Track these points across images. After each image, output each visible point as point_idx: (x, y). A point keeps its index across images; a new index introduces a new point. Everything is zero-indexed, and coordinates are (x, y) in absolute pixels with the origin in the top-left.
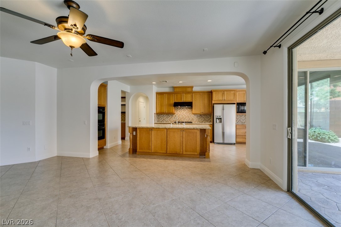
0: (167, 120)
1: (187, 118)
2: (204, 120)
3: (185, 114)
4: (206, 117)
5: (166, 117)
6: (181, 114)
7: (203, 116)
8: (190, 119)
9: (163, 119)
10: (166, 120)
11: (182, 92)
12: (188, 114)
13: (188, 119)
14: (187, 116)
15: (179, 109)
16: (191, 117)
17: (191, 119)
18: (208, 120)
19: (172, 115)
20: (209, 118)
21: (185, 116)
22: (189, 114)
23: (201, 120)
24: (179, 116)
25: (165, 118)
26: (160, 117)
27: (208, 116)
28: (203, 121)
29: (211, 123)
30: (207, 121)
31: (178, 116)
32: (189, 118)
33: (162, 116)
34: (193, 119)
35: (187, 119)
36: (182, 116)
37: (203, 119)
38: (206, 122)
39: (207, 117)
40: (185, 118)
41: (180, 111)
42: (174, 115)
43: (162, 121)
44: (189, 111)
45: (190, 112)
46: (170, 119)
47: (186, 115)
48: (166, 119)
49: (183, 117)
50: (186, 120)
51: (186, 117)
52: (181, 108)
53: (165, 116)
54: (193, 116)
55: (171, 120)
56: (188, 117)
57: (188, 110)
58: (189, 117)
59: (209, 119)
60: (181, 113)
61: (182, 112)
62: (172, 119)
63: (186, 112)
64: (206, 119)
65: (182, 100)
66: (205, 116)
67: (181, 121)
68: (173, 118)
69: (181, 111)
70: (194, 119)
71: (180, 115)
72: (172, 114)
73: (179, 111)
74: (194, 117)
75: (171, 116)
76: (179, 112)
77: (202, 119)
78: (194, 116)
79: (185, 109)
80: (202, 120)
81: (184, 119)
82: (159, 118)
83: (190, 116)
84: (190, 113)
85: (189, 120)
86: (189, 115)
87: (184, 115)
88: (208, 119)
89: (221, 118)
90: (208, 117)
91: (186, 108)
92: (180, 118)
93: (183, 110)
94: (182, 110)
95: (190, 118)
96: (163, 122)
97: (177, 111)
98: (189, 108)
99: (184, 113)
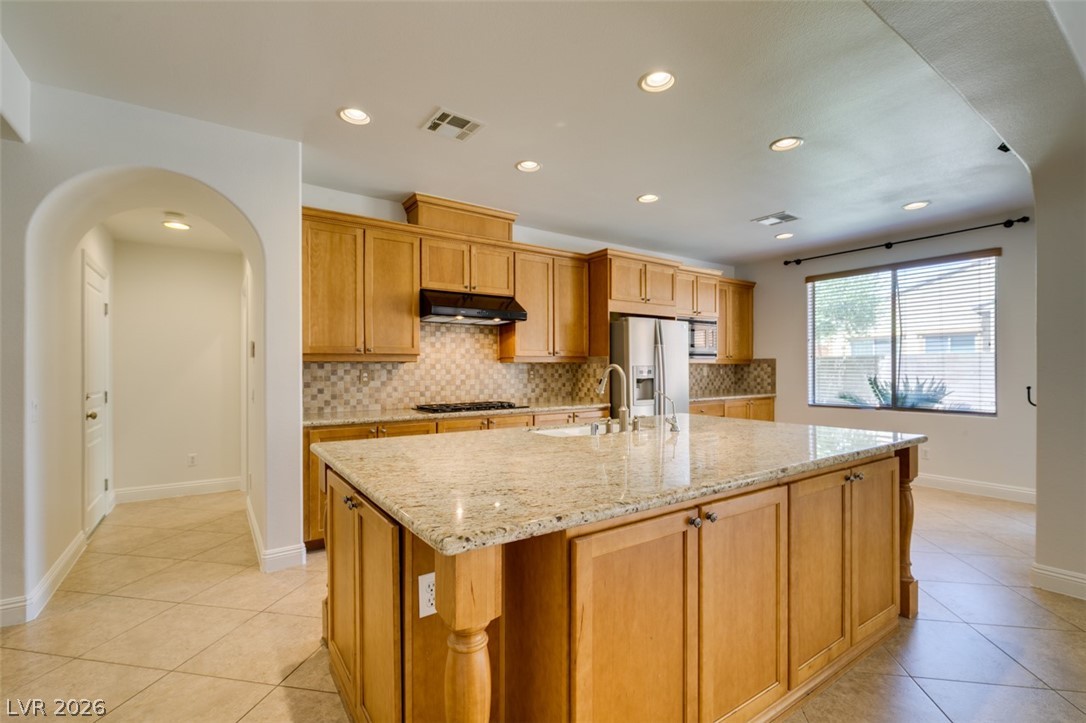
0: (359, 396)
2: (545, 390)
3: (463, 362)
4: (553, 375)
5: (348, 378)
6: (438, 361)
7: (542, 371)
8: (486, 386)
9: (327, 396)
10: (354, 396)
11: (464, 237)
12: (477, 362)
13: (477, 387)
14: (473, 372)
15: (433, 334)
16: (491, 377)
17: (491, 386)
18: (560, 389)
19: (389, 367)
20: (563, 380)
21: (463, 372)
22: (482, 362)
23: (533, 391)
24: (433, 372)
25: (341, 385)
27: (560, 372)
28: (541, 395)
29: (602, 406)
30: (557, 395)
31: (428, 372)
32: (482, 382)
33: (320, 373)
34: (500, 386)
35: (472, 387)
36: (448, 372)
37: (542, 386)
38: (552, 399)
39: (556, 376)
40: (463, 382)
41: (438, 345)
42: (404, 368)
43: (321, 409)
44: (482, 346)
45: (487, 351)
46: (378, 390)
47: (468, 367)
48: (353, 389)
49: (454, 377)
50: (468, 392)
52: (443, 329)
53: (341, 372)
54: (499, 372)
55: (383, 395)
56: (477, 376)
57: (478, 340)
58: (482, 376)
59: (564, 385)
60: (442, 355)
61: (448, 350)
62: (389, 389)
63: (467, 351)
64: (553, 385)
65: (467, 283)
66: (550, 371)
67: (442, 399)
68: (395, 383)
69: (443, 345)
70: (504, 387)
71: (433, 367)
72: (393, 359)
73: (433, 345)
74: (504, 376)
75: (384, 377)
77: (537, 386)
78: (504, 371)
79: (463, 335)
80: (537, 390)
81: (458, 387)
83: (486, 372)
84: (486, 356)
85: (482, 392)
86: (482, 367)
87: (458, 366)
88: (560, 385)
89: (652, 380)
90: (560, 376)
91: (467, 331)
92: (438, 384)
93: (453, 341)
94: (448, 340)
95: (486, 381)
96: (327, 410)
98: (482, 332)
99: (458, 357)
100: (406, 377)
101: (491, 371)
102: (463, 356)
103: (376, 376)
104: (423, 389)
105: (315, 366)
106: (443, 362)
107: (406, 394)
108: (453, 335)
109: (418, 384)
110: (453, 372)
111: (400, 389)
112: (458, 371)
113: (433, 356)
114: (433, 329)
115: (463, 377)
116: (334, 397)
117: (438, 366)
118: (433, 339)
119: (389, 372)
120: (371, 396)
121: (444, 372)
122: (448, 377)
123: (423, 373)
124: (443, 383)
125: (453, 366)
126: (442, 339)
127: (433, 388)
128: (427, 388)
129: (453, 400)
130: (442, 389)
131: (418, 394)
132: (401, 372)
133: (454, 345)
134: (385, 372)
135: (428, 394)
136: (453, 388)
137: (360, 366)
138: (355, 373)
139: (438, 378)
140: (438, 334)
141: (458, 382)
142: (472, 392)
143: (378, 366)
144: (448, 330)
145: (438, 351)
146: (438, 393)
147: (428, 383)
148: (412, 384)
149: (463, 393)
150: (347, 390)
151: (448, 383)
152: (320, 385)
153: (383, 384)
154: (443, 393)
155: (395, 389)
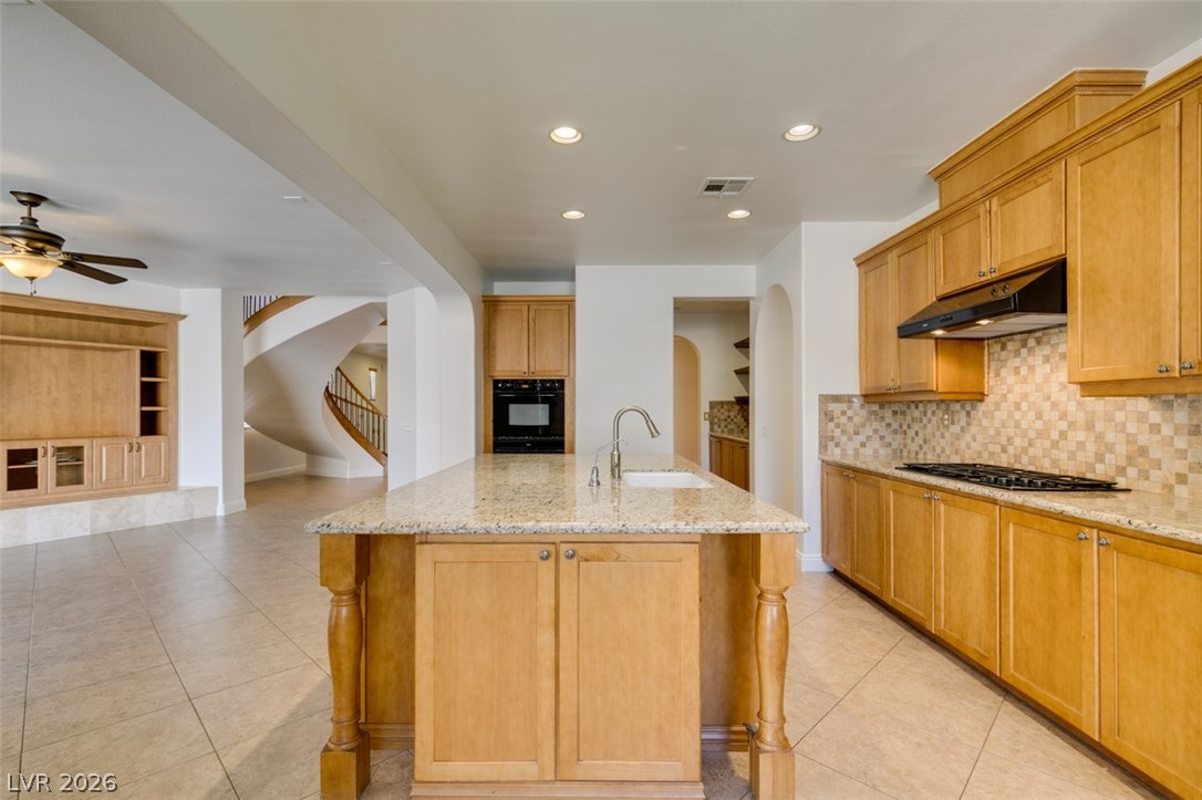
0: (943, 443)
1: (1081, 436)
3: (1063, 397)
5: (934, 419)
6: (1025, 397)
8: (1111, 448)
9: (919, 440)
10: (939, 442)
11: (978, 195)
13: (1091, 448)
14: (1081, 417)
15: (1017, 353)
16: (1121, 428)
17: (1121, 449)
19: (968, 407)
21: (1063, 416)
24: (1017, 415)
25: (930, 428)
26: (909, 418)
31: (1010, 415)
32: (1100, 437)
33: (917, 414)
35: (1081, 445)
36: (1039, 416)
40: (1063, 434)
41: (1024, 371)
42: (982, 407)
46: (958, 438)
48: (938, 434)
49: (1048, 425)
50: (1072, 456)
51: (1072, 425)
53: (929, 413)
55: (963, 445)
56: (1090, 426)
58: (1100, 426)
60: (1029, 388)
61: (1038, 377)
62: (968, 437)
68: (974, 429)
69: (1031, 369)
71: (1018, 406)
73: (1017, 370)
75: (963, 423)
76: (1011, 379)
81: (1055, 444)
82: (905, 427)
83: (1109, 417)
85: (1100, 458)
87: (1055, 406)
92: (1024, 435)
93: (1046, 360)
94: (1037, 360)
95: (1110, 437)
96: (921, 455)
97: (998, 374)
99: (1054, 388)
100: (985, 422)
101: (1120, 416)
102: (1063, 387)
103: (956, 419)
104: (1004, 442)
105: (913, 406)
106: (1031, 399)
107: (985, 444)
108: (1046, 350)
109: (998, 434)
110: (1046, 416)
111: (979, 437)
112: (1055, 415)
113: (1017, 389)
114: (1018, 344)
115: (1063, 425)
116: (925, 441)
117: (1024, 406)
118: (1017, 362)
119: (968, 414)
120: (952, 445)
121: (1032, 415)
122: (1039, 425)
123: (1005, 417)
124: (1032, 435)
125: (1047, 405)
126: (1030, 359)
127: (1017, 441)
128: (1010, 440)
129: (1047, 467)
130: (1030, 445)
131: (998, 449)
132: (980, 414)
133: (1048, 367)
134: (963, 414)
135: (1011, 450)
136: (1047, 444)
137: (943, 406)
138: (940, 413)
139: (1024, 424)
140: (1024, 351)
141: (1055, 435)
142: (1080, 455)
143: (958, 406)
144: (1039, 341)
145: (1024, 381)
146: (1025, 450)
147: (1011, 431)
148: (992, 432)
149: (1064, 456)
150: (934, 436)
151: (1039, 434)
152: (916, 426)
153: (962, 429)
154: (1032, 451)
155: (974, 439)
